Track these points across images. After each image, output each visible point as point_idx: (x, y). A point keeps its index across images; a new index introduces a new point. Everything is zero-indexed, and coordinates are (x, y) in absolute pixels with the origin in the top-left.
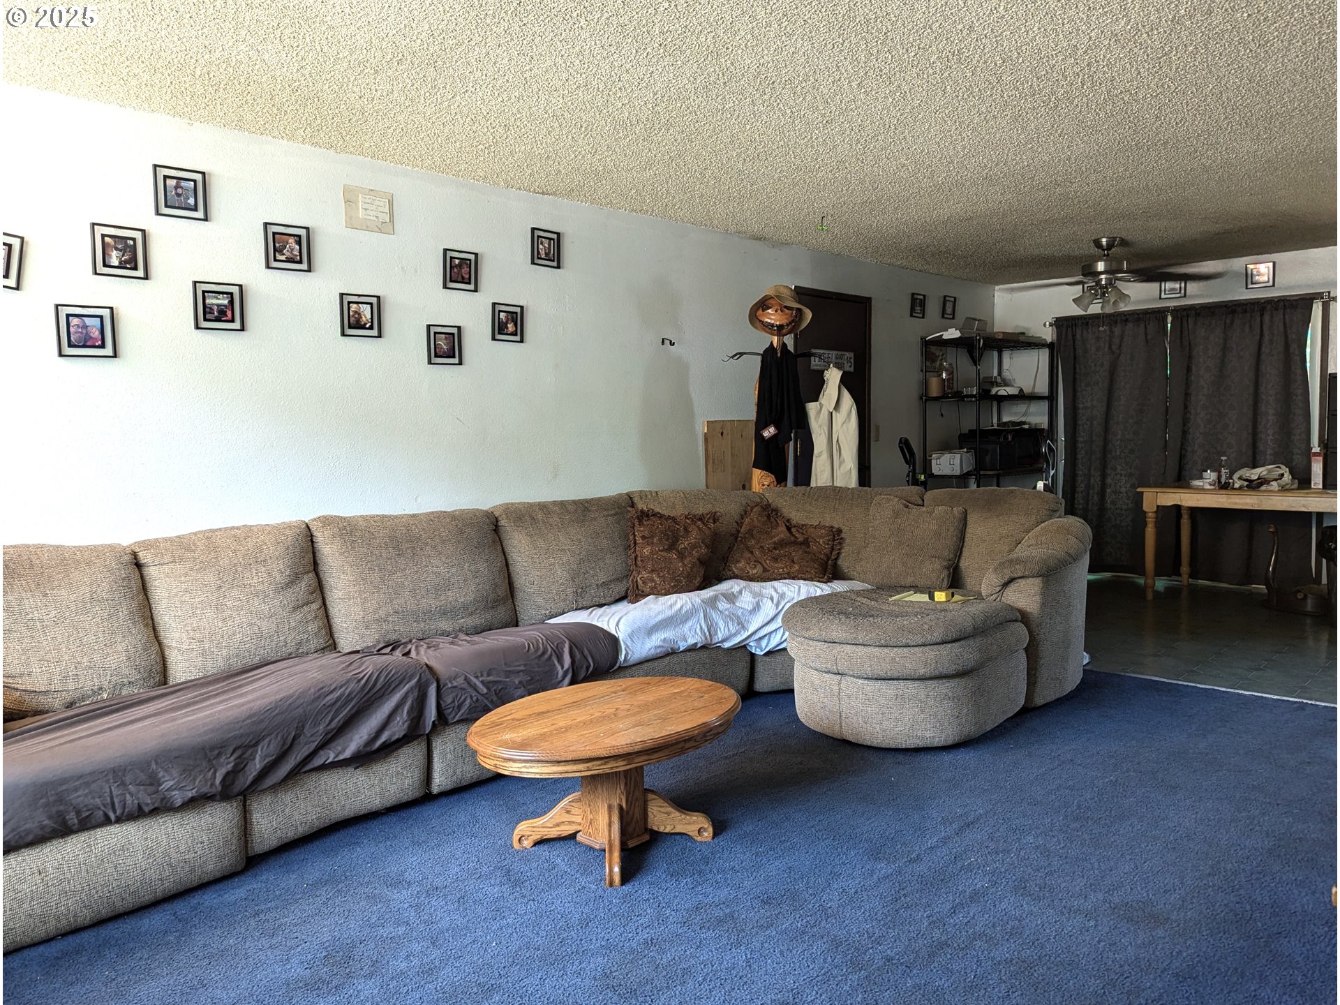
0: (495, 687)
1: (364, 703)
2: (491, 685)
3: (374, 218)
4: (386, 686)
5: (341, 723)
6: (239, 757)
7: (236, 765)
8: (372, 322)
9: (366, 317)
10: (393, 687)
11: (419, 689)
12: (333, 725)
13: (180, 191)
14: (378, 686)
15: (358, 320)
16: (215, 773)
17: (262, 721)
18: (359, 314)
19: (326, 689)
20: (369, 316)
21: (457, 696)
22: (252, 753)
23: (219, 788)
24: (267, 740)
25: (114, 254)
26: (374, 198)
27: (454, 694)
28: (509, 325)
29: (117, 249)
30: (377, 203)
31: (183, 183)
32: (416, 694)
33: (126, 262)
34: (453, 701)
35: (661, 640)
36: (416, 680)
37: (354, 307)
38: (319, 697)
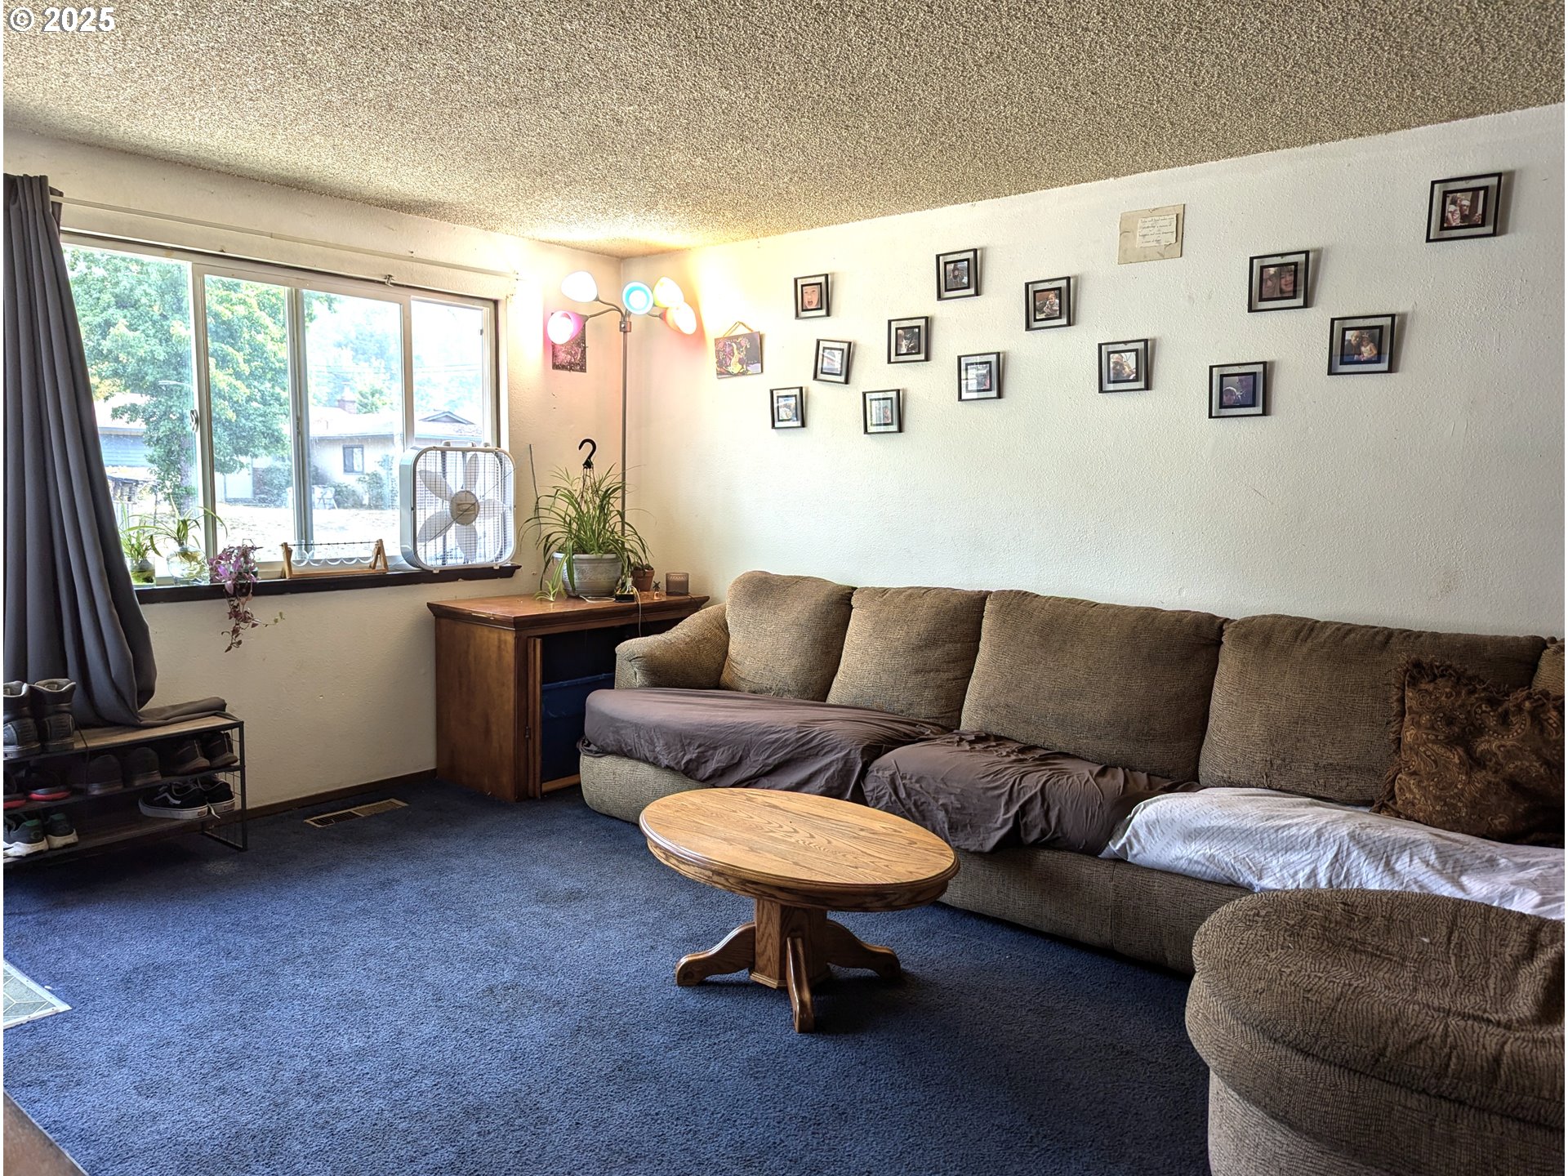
0: (917, 797)
1: (799, 753)
2: (913, 793)
3: (1154, 244)
4: (820, 748)
5: (776, 762)
6: (702, 752)
7: (698, 757)
8: (1137, 373)
9: (1129, 367)
10: (825, 750)
11: (845, 763)
12: (770, 761)
13: (956, 273)
14: (814, 743)
15: (1118, 373)
16: (684, 755)
17: (721, 733)
18: (1122, 365)
19: (773, 729)
20: (1133, 366)
21: (878, 787)
22: (711, 755)
23: (683, 768)
24: (722, 749)
25: (904, 343)
26: (1157, 218)
27: (875, 784)
28: (1363, 349)
29: (906, 339)
30: (1161, 223)
31: (960, 265)
32: (840, 766)
33: (913, 348)
34: (873, 790)
35: (1204, 854)
36: (843, 753)
37: (1114, 357)
38: (765, 732)
